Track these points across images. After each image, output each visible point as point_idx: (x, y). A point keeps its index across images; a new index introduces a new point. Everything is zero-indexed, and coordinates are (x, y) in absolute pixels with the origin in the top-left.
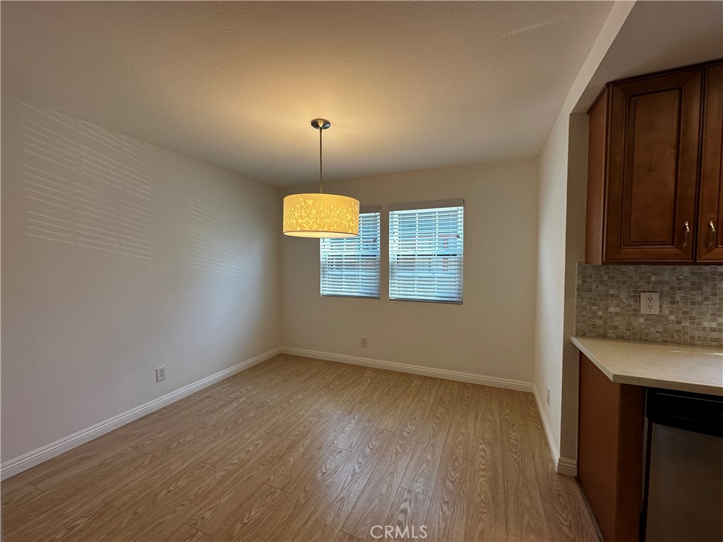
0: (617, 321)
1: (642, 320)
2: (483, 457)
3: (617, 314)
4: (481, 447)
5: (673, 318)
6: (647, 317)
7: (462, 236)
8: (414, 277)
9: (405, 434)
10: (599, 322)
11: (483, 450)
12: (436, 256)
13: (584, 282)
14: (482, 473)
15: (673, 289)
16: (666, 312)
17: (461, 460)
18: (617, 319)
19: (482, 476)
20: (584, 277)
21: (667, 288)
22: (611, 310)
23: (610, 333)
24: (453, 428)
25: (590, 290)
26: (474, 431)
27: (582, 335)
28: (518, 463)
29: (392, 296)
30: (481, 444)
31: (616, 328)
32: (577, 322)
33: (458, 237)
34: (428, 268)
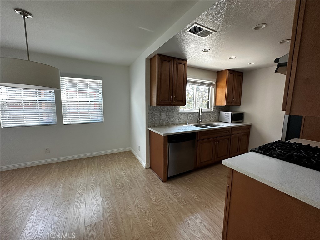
0: (157, 122)
1: (162, 121)
2: (125, 174)
3: (157, 120)
4: (123, 172)
5: (167, 119)
6: (163, 120)
7: (102, 93)
8: (78, 112)
9: (92, 181)
10: (154, 122)
11: (124, 172)
12: (89, 102)
13: (150, 111)
14: (127, 179)
15: (167, 112)
16: (166, 118)
17: (118, 179)
18: (157, 121)
19: (127, 180)
20: (150, 109)
21: (166, 112)
22: (156, 118)
23: (156, 125)
24: (111, 171)
25: (151, 113)
26: (118, 168)
27: (150, 127)
28: (135, 171)
29: (65, 123)
30: (122, 171)
31: (157, 123)
32: (149, 123)
33: (100, 94)
34: (86, 107)
